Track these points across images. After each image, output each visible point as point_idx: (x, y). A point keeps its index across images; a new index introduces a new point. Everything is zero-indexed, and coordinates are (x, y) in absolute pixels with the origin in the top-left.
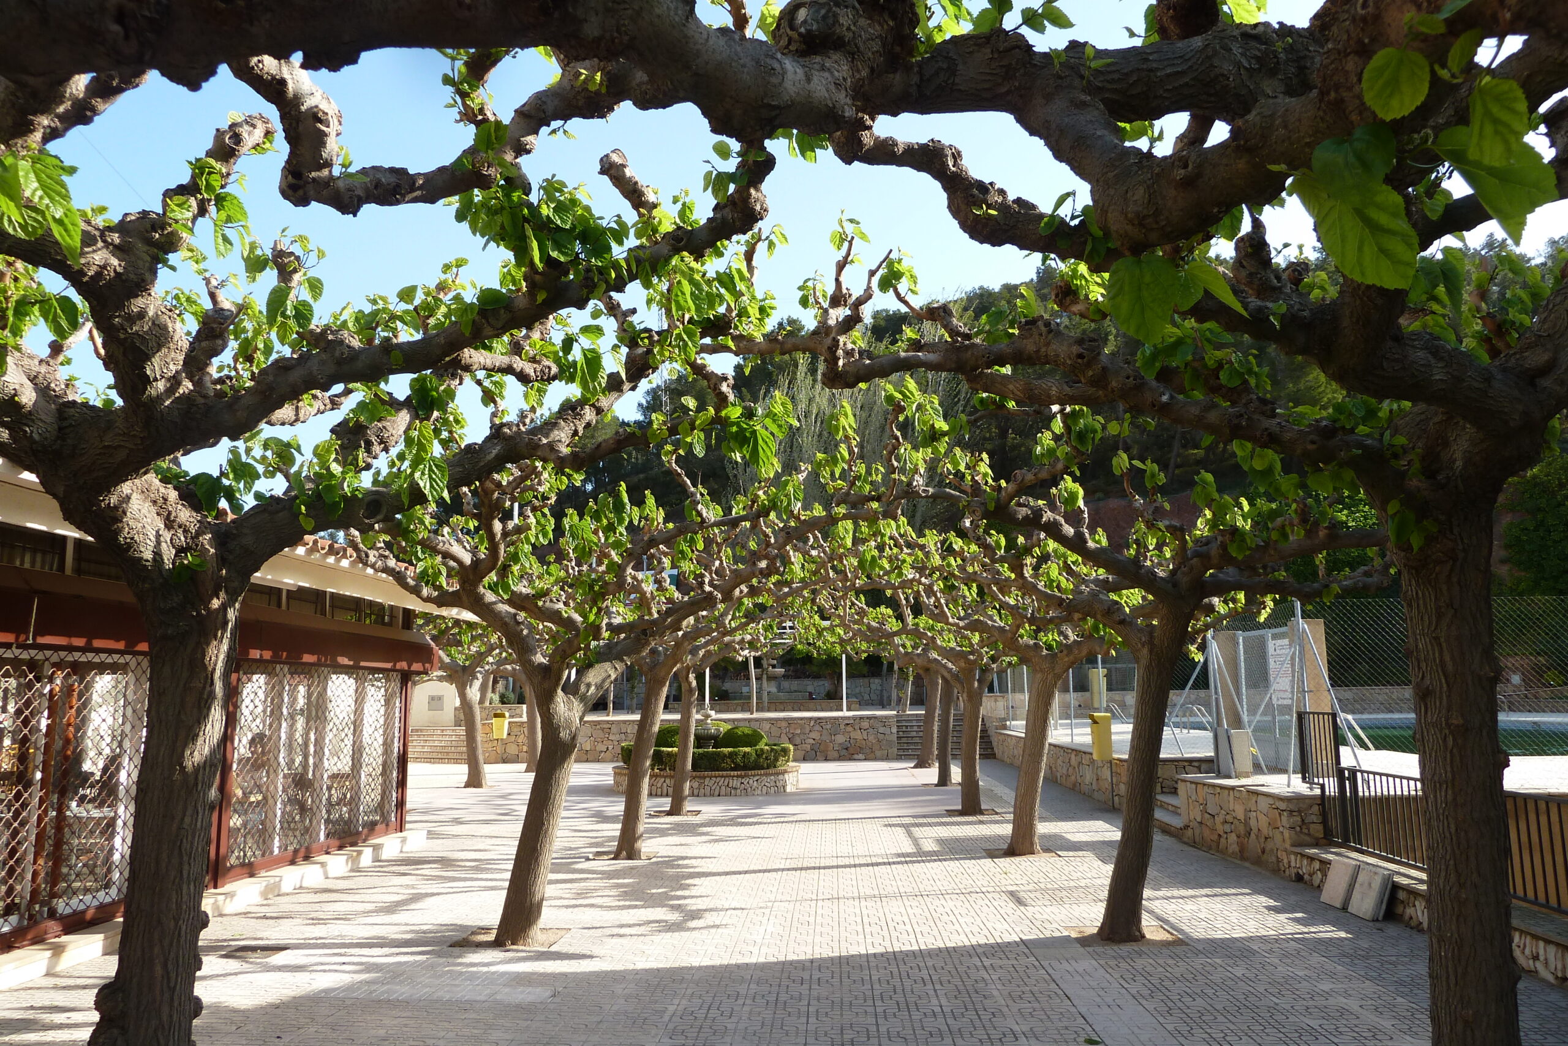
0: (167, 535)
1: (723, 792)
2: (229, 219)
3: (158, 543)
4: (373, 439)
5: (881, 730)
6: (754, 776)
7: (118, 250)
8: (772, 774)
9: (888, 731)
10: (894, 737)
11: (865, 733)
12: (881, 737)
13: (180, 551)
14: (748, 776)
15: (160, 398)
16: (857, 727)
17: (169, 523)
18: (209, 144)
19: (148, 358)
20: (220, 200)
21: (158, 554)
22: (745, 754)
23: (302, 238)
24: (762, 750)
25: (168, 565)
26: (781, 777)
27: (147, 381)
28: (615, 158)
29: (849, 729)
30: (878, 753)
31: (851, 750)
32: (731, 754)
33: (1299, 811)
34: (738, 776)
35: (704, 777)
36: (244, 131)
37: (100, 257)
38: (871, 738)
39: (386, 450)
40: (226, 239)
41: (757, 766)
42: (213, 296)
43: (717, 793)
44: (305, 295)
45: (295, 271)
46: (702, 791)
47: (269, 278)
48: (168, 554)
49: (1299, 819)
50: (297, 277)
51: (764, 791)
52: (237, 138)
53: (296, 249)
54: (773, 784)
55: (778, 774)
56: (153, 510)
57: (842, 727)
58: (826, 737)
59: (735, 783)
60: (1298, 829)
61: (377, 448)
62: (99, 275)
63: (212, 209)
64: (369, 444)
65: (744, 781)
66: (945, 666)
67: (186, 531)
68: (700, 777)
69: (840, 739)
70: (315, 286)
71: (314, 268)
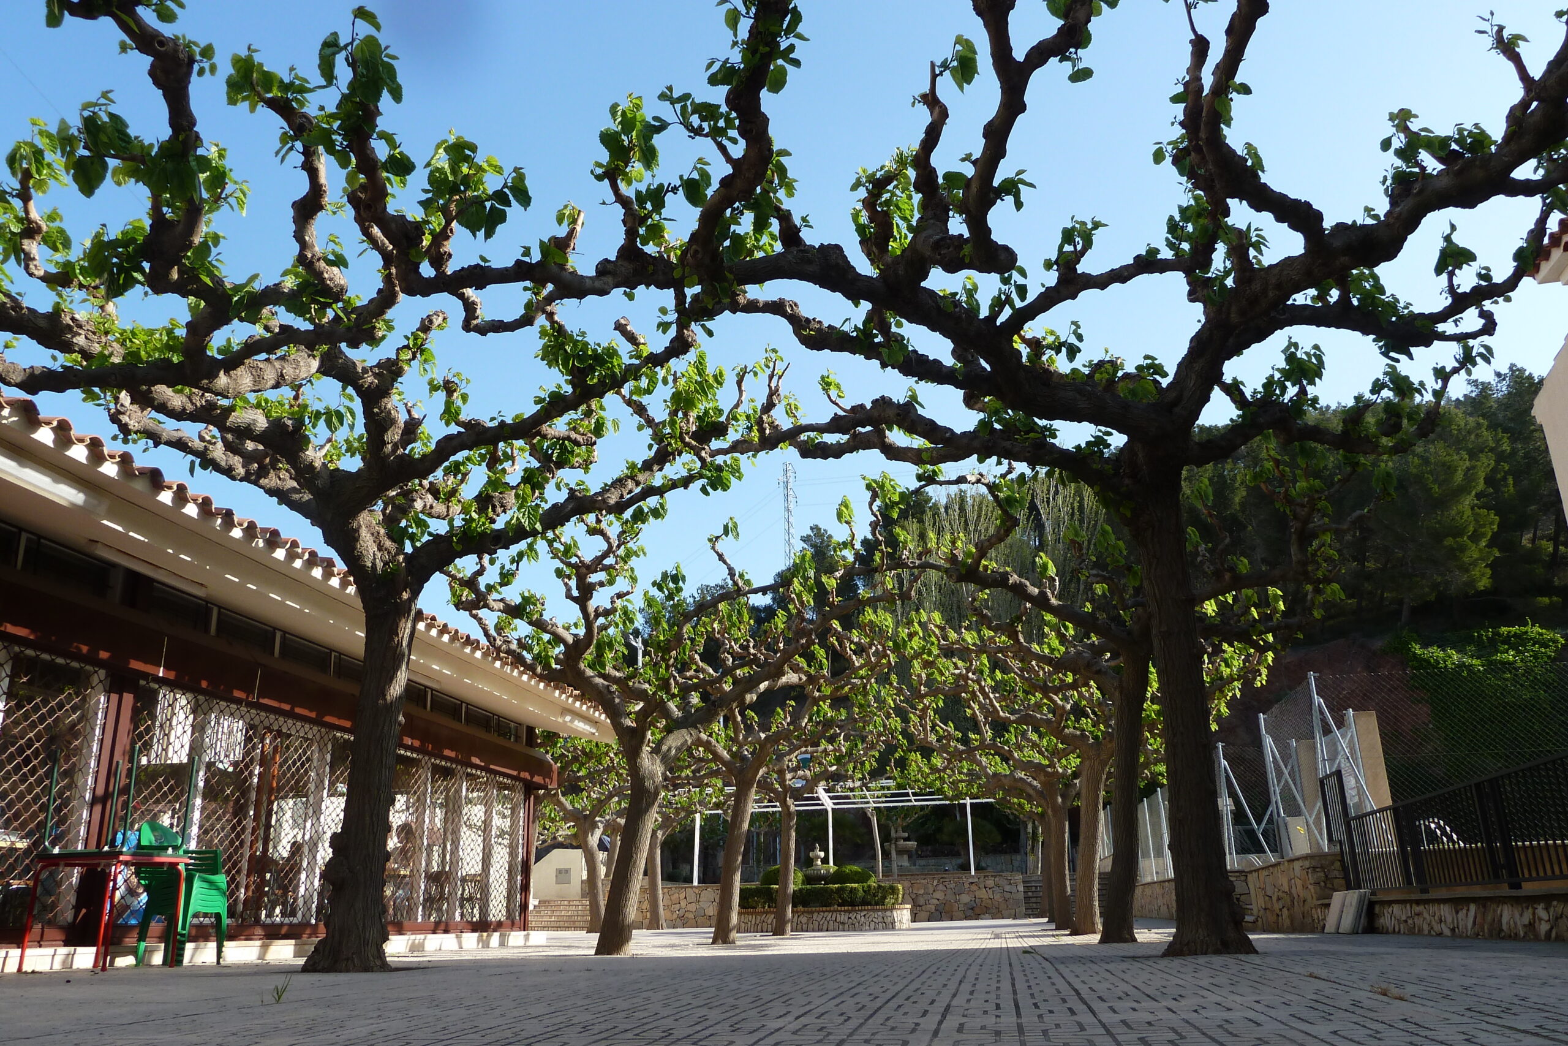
0: (379, 555)
1: (831, 927)
2: (425, 361)
3: (375, 559)
4: (497, 504)
5: (1007, 888)
6: (861, 911)
7: (375, 375)
8: (879, 910)
9: (1014, 890)
10: (1021, 896)
11: (990, 892)
12: (1007, 895)
13: (386, 564)
14: (855, 911)
15: (389, 456)
16: (982, 886)
17: (380, 548)
18: (418, 326)
19: (386, 430)
20: (422, 352)
21: (374, 564)
22: (852, 890)
23: (458, 374)
24: (869, 887)
25: (379, 571)
26: (888, 913)
27: (384, 443)
28: (623, 322)
29: (974, 887)
30: (1005, 913)
31: (977, 911)
32: (838, 889)
33: (1322, 867)
34: (845, 911)
35: (812, 912)
36: (434, 318)
37: (370, 379)
38: (997, 897)
39: (504, 511)
40: (425, 370)
41: (864, 902)
42: (409, 412)
43: (825, 927)
44: (459, 402)
45: (455, 391)
46: (811, 926)
47: (441, 395)
48: (380, 565)
49: (1322, 874)
50: (455, 394)
51: (872, 927)
52: (431, 322)
53: (455, 380)
54: (880, 919)
55: (886, 910)
56: (372, 539)
57: (966, 886)
58: (950, 897)
59: (843, 917)
60: (1322, 884)
61: (499, 510)
62: (369, 386)
63: (418, 355)
64: (494, 507)
65: (852, 915)
66: (1030, 785)
67: (389, 553)
68: (808, 912)
69: (965, 898)
70: (464, 398)
71: (463, 388)
